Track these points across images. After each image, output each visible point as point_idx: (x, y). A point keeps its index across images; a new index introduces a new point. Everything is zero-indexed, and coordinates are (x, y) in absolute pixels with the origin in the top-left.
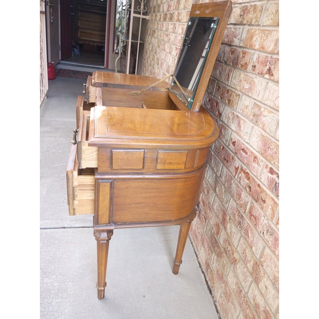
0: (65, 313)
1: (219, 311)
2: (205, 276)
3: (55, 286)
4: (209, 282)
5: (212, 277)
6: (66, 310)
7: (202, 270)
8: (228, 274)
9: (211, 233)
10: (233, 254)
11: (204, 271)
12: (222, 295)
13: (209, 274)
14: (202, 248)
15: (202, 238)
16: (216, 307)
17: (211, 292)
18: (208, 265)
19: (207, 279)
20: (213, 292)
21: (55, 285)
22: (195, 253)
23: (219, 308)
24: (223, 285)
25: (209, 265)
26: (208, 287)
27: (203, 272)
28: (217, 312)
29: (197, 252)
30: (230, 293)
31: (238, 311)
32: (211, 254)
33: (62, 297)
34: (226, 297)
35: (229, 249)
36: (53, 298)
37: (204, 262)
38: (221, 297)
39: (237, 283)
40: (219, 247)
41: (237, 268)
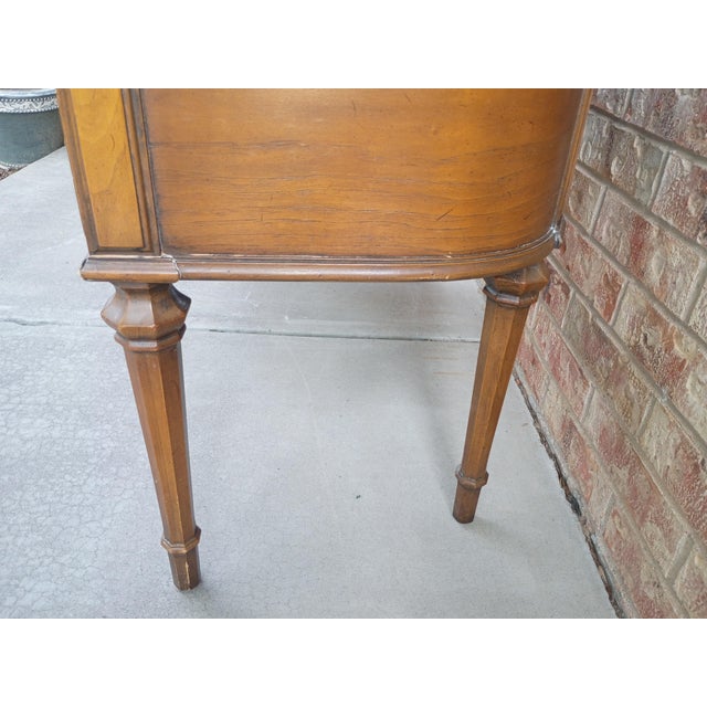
0: (113, 514)
1: (606, 560)
2: (558, 466)
3: (103, 449)
4: (571, 482)
5: (584, 459)
6: (120, 508)
7: (548, 450)
8: (645, 427)
9: (585, 321)
10: (669, 347)
11: (556, 451)
12: (620, 506)
13: (573, 456)
14: (553, 386)
15: (551, 356)
16: (593, 549)
17: (576, 508)
18: (569, 428)
19: (565, 472)
20: (583, 509)
21: (104, 446)
22: (531, 409)
23: (602, 551)
24: (623, 473)
25: (572, 426)
26: (568, 495)
27: (552, 456)
28: (598, 563)
29: (534, 407)
30: (652, 487)
31: (681, 543)
32: (579, 391)
33: (116, 474)
34: (632, 508)
35: (650, 341)
36: (89, 475)
37: (557, 427)
38: (615, 513)
39: (684, 442)
40: (611, 353)
41: (684, 390)
